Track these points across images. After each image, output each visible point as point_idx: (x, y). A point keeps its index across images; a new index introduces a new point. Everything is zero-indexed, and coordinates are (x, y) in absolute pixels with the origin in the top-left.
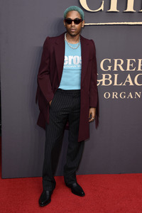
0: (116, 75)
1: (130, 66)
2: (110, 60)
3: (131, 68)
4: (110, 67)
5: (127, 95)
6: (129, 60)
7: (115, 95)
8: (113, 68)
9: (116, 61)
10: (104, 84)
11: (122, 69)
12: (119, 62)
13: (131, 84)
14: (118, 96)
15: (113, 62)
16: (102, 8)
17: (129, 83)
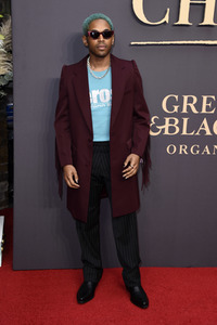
0: (185, 120)
1: (207, 107)
2: (177, 97)
3: (208, 109)
4: (176, 108)
5: (202, 149)
6: (205, 98)
7: (183, 150)
8: (181, 109)
9: (186, 98)
10: (167, 132)
11: (195, 111)
12: (190, 100)
13: (208, 133)
14: (188, 150)
15: (181, 100)
16: (166, 19)
17: (205, 132)
